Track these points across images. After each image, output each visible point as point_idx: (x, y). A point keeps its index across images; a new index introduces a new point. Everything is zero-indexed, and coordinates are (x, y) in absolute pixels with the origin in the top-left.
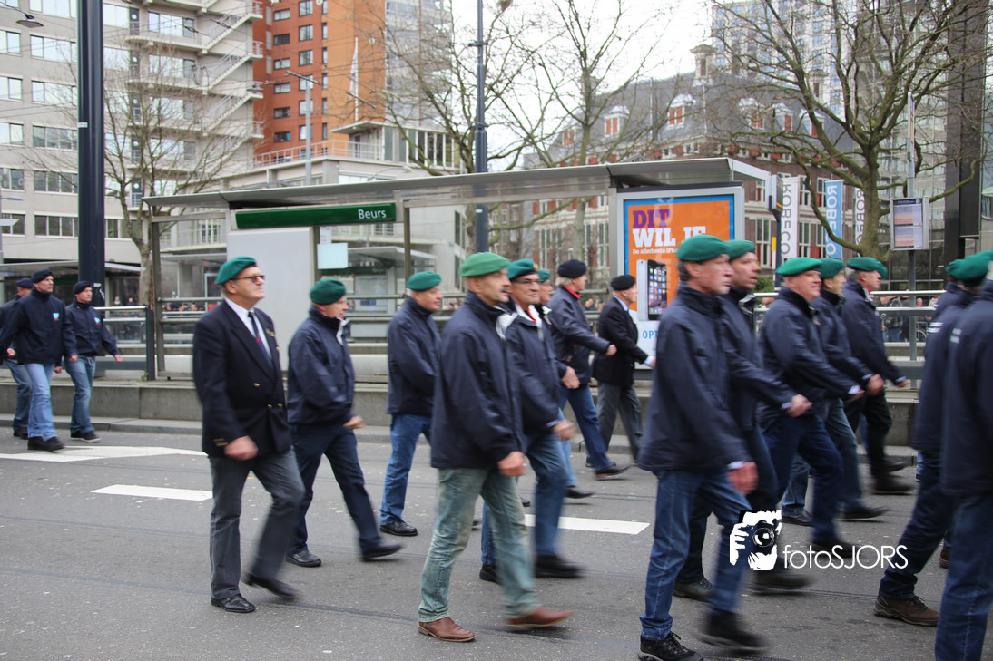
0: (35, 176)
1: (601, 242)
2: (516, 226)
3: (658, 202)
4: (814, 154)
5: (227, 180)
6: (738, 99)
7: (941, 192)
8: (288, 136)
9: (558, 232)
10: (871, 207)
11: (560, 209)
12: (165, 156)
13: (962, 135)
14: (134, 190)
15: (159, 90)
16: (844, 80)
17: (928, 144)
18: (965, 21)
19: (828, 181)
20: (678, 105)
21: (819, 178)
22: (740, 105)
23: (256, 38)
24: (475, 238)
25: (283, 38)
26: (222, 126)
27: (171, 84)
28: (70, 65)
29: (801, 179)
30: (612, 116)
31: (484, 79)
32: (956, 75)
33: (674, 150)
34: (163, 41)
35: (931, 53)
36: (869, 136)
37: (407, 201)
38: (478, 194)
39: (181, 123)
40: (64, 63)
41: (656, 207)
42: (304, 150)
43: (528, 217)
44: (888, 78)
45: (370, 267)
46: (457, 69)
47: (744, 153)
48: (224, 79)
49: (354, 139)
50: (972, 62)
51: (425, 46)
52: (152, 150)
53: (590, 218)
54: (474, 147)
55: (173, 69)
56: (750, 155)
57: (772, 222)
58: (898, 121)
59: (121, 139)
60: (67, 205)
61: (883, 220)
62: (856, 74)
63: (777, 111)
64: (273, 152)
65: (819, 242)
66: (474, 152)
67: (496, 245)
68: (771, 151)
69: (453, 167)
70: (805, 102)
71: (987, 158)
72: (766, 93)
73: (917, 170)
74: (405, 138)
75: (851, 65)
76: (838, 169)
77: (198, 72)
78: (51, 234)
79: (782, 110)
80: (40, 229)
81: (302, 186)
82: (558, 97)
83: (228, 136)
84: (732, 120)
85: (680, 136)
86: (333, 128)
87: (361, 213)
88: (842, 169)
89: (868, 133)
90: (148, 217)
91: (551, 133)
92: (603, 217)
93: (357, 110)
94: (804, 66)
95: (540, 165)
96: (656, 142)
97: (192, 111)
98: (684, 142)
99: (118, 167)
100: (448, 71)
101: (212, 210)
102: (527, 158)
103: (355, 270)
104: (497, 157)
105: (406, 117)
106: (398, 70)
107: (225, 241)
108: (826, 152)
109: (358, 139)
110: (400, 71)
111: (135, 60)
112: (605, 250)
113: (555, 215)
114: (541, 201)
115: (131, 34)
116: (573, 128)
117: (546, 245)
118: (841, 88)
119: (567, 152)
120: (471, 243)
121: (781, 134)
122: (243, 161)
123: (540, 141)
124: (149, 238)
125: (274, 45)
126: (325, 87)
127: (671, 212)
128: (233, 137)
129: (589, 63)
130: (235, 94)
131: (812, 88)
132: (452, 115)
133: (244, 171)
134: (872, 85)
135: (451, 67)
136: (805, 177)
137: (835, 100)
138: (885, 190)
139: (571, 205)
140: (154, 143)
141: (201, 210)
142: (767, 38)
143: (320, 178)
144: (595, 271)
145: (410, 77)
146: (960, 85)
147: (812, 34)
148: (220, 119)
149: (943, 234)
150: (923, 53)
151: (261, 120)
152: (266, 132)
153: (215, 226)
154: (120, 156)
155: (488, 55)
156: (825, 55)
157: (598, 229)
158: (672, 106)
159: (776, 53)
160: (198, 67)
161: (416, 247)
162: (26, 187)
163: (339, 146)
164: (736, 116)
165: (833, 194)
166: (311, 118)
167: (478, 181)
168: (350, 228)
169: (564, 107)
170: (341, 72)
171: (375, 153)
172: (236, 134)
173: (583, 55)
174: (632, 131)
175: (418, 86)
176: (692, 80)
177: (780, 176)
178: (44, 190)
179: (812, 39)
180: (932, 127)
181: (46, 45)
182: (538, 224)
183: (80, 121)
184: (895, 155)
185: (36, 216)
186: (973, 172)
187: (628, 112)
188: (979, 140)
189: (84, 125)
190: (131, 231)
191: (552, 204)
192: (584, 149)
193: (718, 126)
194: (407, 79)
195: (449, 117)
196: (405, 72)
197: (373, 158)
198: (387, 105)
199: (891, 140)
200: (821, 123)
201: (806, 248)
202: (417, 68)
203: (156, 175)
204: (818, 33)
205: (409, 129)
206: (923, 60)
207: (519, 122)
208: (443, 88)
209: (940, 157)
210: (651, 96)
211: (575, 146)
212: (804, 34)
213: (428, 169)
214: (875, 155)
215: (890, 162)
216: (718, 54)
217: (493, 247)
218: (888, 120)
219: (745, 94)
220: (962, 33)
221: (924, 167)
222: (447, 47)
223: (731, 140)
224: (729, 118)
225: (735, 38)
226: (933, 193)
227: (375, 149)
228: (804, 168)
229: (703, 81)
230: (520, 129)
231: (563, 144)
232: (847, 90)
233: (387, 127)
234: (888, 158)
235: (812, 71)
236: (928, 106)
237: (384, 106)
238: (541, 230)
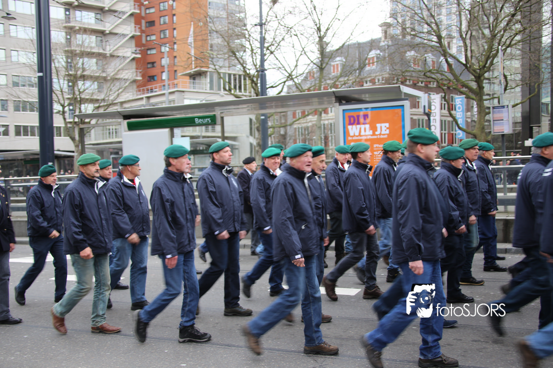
0: (14, 103)
1: (331, 133)
2: (283, 125)
3: (362, 111)
4: (448, 82)
5: (122, 103)
6: (405, 52)
7: (519, 101)
8: (156, 78)
9: (307, 128)
10: (481, 110)
11: (308, 115)
12: (87, 91)
13: (530, 70)
14: (70, 110)
15: (83, 54)
16: (464, 40)
17: (511, 75)
18: (530, 6)
19: (457, 96)
20: (372, 56)
21: (451, 95)
22: (407, 55)
23: (136, 23)
24: (261, 132)
25: (151, 23)
26: (119, 73)
27: (89, 50)
28: (32, 41)
29: (442, 96)
30: (335, 63)
31: (264, 44)
32: (526, 36)
33: (370, 81)
34: (84, 26)
35: (512, 24)
36: (478, 71)
37: (223, 113)
38: (262, 108)
39: (95, 72)
40: (29, 40)
41: (362, 113)
42: (164, 86)
43: (290, 119)
44: (489, 38)
45: (203, 150)
46: (248, 38)
47: (410, 82)
48: (119, 47)
49: (192, 79)
50: (535, 29)
51: (231, 26)
52: (80, 87)
53: (324, 120)
54: (259, 82)
55: (90, 42)
56: (413, 83)
57: (426, 120)
58: (494, 62)
59: (62, 81)
60: (32, 119)
61: (487, 117)
62: (471, 37)
63: (427, 58)
64: (147, 87)
65: (452, 131)
66: (259, 85)
67: (272, 136)
68: (424, 80)
69: (248, 93)
70: (442, 53)
71: (544, 82)
72: (421, 48)
73: (505, 89)
74: (221, 78)
75: (467, 32)
76: (462, 90)
77: (104, 44)
78: (24, 135)
79: (430, 57)
80: (18, 133)
81: (164, 106)
82: (305, 53)
83: (122, 79)
84: (402, 64)
85: (374, 73)
86: (180, 73)
87: (196, 120)
88: (464, 89)
89: (478, 69)
90: (78, 125)
91: (302, 73)
92: (332, 119)
93: (193, 62)
94: (442, 33)
95: (296, 91)
96: (360, 77)
97: (101, 65)
98: (376, 76)
99: (60, 97)
100: (244, 40)
101: (114, 120)
102: (289, 87)
103: (194, 152)
104: (272, 87)
105: (221, 66)
107: (121, 137)
108: (455, 80)
109: (194, 79)
110: (217, 40)
111: (69, 37)
112: (333, 137)
113: (305, 119)
114: (297, 111)
115: (66, 22)
116: (314, 70)
117: (300, 135)
118: (462, 45)
119: (311, 84)
120: (259, 135)
121: (430, 71)
122: (130, 92)
123: (296, 77)
124: (79, 136)
125: (146, 27)
126: (175, 50)
127: (369, 116)
128: (124, 79)
129: (322, 33)
130: (125, 55)
131: (447, 45)
132: (246, 64)
133: (131, 98)
134: (480, 43)
135: (245, 38)
136: (443, 94)
137: (459, 51)
138: (488, 101)
139: (314, 113)
140: (80, 83)
141: (108, 121)
142: (420, 17)
143: (174, 101)
144: (328, 149)
145: (222, 43)
146: (528, 41)
147: (446, 15)
148: (117, 70)
149: (520, 125)
150: (507, 24)
151: (140, 69)
152: (143, 76)
153: (116, 129)
154: (62, 91)
155: (266, 31)
156: (453, 27)
157: (329, 126)
158: (369, 57)
159: (426, 26)
160: (104, 40)
161: (227, 138)
162: (9, 110)
163: (184, 83)
164: (405, 62)
165: (459, 104)
166: (168, 68)
167: (262, 101)
168: (191, 128)
169: (309, 58)
170: (184, 42)
171: (204, 86)
172: (126, 77)
173: (319, 29)
174: (347, 71)
175: (227, 49)
176: (380, 42)
177: (429, 94)
178: (19, 111)
179: (445, 18)
180: (513, 65)
181: (18, 30)
182: (296, 124)
183: (39, 72)
184: (493, 82)
185: (16, 126)
186: (536, 90)
187: (344, 60)
188: (539, 72)
189: (41, 74)
190: (69, 133)
191: (303, 113)
192: (320, 82)
193: (395, 67)
194: (220, 45)
195: (244, 65)
196: (220, 40)
197: (203, 89)
198: (210, 59)
199: (491, 73)
200: (452, 64)
201: (445, 134)
202: (226, 39)
203: (82, 101)
204: (449, 14)
205: (223, 73)
206: (508, 28)
207: (284, 67)
208: (241, 49)
209: (518, 82)
210: (357, 51)
211: (315, 80)
212: (441, 15)
213: (233, 95)
214: (482, 82)
215: (490, 85)
216: (393, 27)
217: (271, 137)
218: (489, 62)
219: (410, 49)
220: (529, 13)
221: (510, 88)
222: (242, 26)
223: (402, 75)
224: (401, 63)
225: (403, 18)
226: (515, 102)
227: (204, 84)
228: (443, 90)
229: (386, 42)
230: (285, 71)
231: (309, 79)
232: (466, 46)
233: (210, 72)
234: (489, 83)
235: (446, 35)
236: (511, 54)
237: (208, 60)
238: (297, 127)
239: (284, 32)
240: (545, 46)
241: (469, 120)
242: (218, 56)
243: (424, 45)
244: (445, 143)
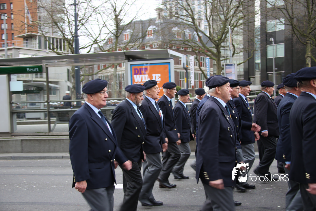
1: (124, 80)
2: (91, 74)
3: (144, 65)
4: (199, 48)
6: (172, 28)
7: (242, 61)
9: (107, 77)
10: (219, 66)
11: (108, 68)
13: (248, 42)
16: (208, 21)
17: (237, 45)
18: (248, 2)
20: (150, 30)
21: (201, 57)
22: (173, 30)
24: (75, 79)
29: (195, 57)
30: (126, 33)
31: (77, 18)
32: (245, 21)
33: (149, 46)
35: (237, 13)
36: (217, 42)
37: (47, 65)
38: (76, 62)
41: (144, 67)
42: (4, 44)
43: (96, 70)
44: (223, 21)
45: (33, 90)
46: (66, 14)
47: (175, 47)
49: (25, 40)
50: (251, 16)
51: (53, 4)
53: (119, 71)
54: (74, 44)
56: (177, 48)
57: (185, 72)
58: (227, 36)
61: (222, 71)
62: (212, 20)
63: (186, 32)
65: (202, 80)
66: (74, 46)
68: (184, 47)
69: (66, 51)
70: (195, 29)
71: (256, 50)
73: (234, 54)
74: (47, 40)
75: (210, 17)
76: (207, 53)
79: (187, 32)
81: (4, 58)
82: (106, 26)
84: (170, 36)
85: (152, 41)
86: (16, 35)
87: (28, 69)
88: (209, 53)
89: (217, 40)
91: (104, 39)
92: (124, 71)
93: (26, 28)
94: (195, 16)
95: (100, 52)
96: (143, 43)
98: (153, 43)
100: (63, 15)
102: (95, 48)
103: (27, 91)
104: (83, 48)
105: (47, 31)
106: (43, 13)
108: (203, 47)
109: (27, 40)
110: (43, 14)
112: (125, 83)
113: (106, 70)
114: (101, 65)
116: (112, 37)
118: (207, 24)
119: (110, 47)
120: (74, 81)
121: (187, 41)
123: (99, 42)
126: (12, 19)
127: (148, 69)
129: (117, 13)
131: (198, 24)
134: (218, 24)
135: (64, 13)
136: (196, 56)
137: (206, 29)
138: (223, 61)
139: (112, 66)
142: (181, 5)
144: (122, 91)
145: (48, 16)
146: (247, 24)
147: (197, 5)
149: (243, 76)
150: (234, 13)
155: (79, 9)
156: (202, 13)
157: (122, 75)
158: (148, 30)
159: (185, 11)
161: (51, 82)
163: (19, 43)
164: (172, 35)
166: (6, 31)
167: (76, 57)
168: (25, 75)
169: (108, 29)
170: (19, 13)
171: (34, 46)
173: (115, 10)
174: (134, 39)
175: (51, 20)
176: (155, 20)
177: (187, 56)
179: (197, 6)
180: (238, 39)
182: (100, 73)
184: (226, 49)
187: (132, 32)
188: (254, 44)
191: (105, 66)
192: (116, 46)
193: (165, 38)
194: (46, 17)
195: (64, 32)
196: (46, 14)
197: (33, 48)
198: (39, 27)
199: (225, 43)
200: (201, 37)
201: (197, 81)
202: (50, 13)
204: (199, 4)
205: (48, 37)
206: (235, 15)
207: (91, 35)
208: (61, 21)
209: (241, 49)
210: (141, 26)
211: (113, 44)
212: (194, 5)
213: (56, 52)
214: (219, 48)
215: (225, 51)
216: (164, 11)
217: (83, 82)
218: (224, 36)
219: (174, 26)
220: (247, 6)
221: (236, 53)
222: (62, 5)
223: (170, 43)
224: (169, 34)
225: (170, 5)
226: (239, 62)
227: (35, 44)
228: (196, 53)
229: (159, 21)
230: (92, 37)
231: (109, 43)
232: (209, 25)
233: (39, 36)
234: (224, 50)
235: (197, 18)
236: (237, 31)
237: (37, 27)
238: (101, 76)
239: (91, 11)
240: (257, 27)
241: (212, 73)
242: (44, 25)
243: (183, 24)
244: (197, 87)
